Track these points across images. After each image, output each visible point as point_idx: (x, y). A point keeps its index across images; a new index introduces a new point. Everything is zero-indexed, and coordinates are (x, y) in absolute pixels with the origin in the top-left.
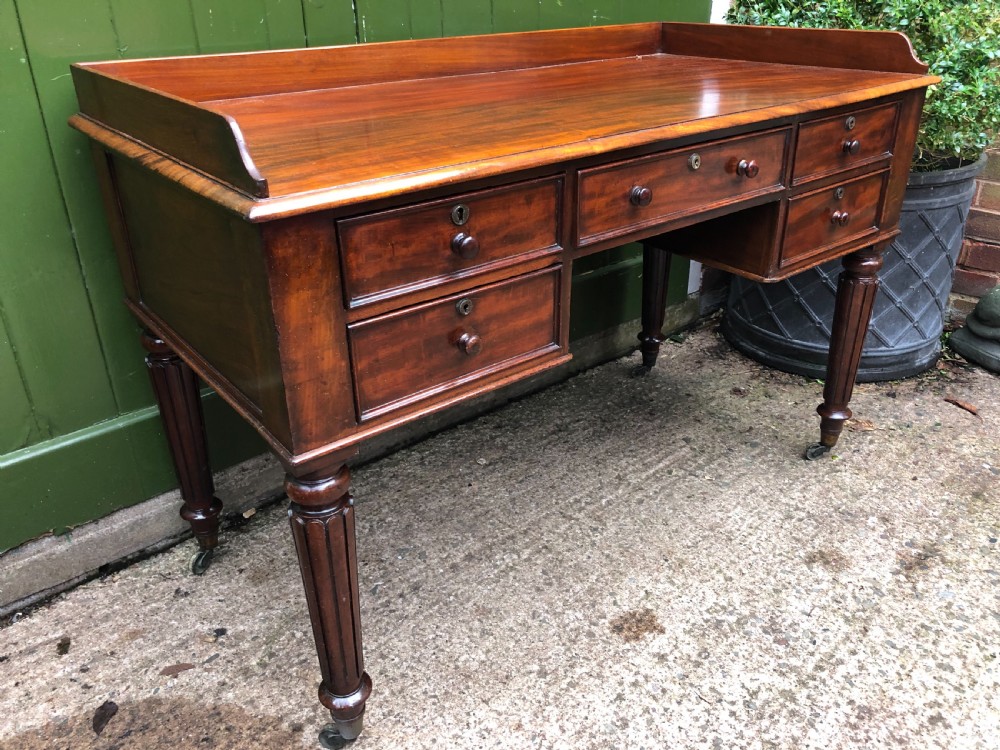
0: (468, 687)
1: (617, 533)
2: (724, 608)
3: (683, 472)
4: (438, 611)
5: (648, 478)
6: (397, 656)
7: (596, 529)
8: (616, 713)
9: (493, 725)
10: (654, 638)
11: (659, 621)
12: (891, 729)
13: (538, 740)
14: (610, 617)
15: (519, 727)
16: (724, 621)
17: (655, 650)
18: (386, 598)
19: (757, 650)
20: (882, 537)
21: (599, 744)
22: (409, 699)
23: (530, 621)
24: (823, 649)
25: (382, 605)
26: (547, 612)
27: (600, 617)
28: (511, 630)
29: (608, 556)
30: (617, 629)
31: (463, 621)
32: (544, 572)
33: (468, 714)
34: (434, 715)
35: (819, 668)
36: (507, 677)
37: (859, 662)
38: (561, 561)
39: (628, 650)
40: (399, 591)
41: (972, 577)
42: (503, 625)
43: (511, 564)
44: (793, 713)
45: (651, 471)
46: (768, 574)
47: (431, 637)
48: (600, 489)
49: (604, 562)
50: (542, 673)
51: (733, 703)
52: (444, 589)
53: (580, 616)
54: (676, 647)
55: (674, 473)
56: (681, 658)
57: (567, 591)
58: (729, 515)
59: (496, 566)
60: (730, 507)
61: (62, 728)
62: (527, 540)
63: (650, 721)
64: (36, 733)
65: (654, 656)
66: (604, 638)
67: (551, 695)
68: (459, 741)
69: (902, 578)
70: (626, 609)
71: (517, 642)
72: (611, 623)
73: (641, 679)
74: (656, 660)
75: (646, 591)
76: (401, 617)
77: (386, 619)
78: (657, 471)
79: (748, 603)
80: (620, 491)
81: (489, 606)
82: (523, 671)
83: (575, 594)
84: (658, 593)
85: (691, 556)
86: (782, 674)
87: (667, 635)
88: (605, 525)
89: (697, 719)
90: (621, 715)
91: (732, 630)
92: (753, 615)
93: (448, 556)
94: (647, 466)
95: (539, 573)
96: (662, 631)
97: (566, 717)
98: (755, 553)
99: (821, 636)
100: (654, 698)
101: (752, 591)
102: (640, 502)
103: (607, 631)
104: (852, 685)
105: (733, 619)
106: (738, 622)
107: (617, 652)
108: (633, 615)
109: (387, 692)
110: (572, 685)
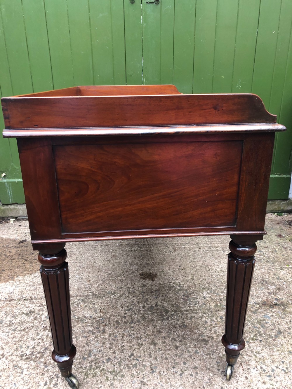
0: (90, 268)
1: (175, 255)
2: (181, 284)
3: (221, 249)
4: (105, 252)
5: (207, 246)
6: (84, 256)
7: (170, 252)
8: (115, 290)
9: (84, 278)
10: (149, 281)
11: (156, 278)
12: (186, 334)
13: (89, 286)
14: (144, 271)
15: (90, 281)
16: (175, 287)
17: (145, 284)
18: (97, 244)
19: (174, 298)
20: (268, 293)
21: (102, 294)
22: (75, 265)
23: (122, 263)
24: (196, 308)
25: (95, 246)
26: (129, 263)
27: (141, 270)
28: (116, 263)
29: (164, 259)
30: (142, 274)
31: (107, 256)
32: (141, 255)
33: (82, 273)
34: (76, 270)
35: (187, 311)
36: (101, 271)
37: (203, 316)
38: (149, 255)
39: (138, 280)
40: (102, 244)
41: (287, 318)
42: (115, 261)
43: (136, 250)
44: (162, 315)
45: (210, 245)
46: (208, 284)
47: (97, 256)
48: (187, 244)
49: (161, 260)
50: (109, 274)
51: (148, 304)
52: (112, 248)
53: (136, 267)
54: (152, 286)
55: (217, 249)
56: (149, 288)
57: (141, 261)
58: (219, 265)
59: (132, 249)
60: (222, 263)
61: (14, 240)
62: (148, 247)
63: (120, 296)
64: (10, 239)
65: (143, 285)
66: (136, 275)
67: (105, 279)
68: (74, 277)
69: (258, 306)
70: (151, 271)
71: (113, 266)
72: (142, 273)
73: (132, 287)
74: (142, 286)
75: (162, 271)
76: (95, 249)
77: (92, 248)
78: (212, 246)
79: (189, 287)
80: (192, 246)
81: (118, 256)
82: (106, 271)
83: (143, 262)
84: (165, 272)
85: (189, 269)
86: (173, 306)
87: (153, 282)
88: (174, 252)
89: (133, 302)
90: (116, 292)
91: (174, 290)
92: (186, 290)
93: (123, 242)
94: (211, 243)
95: (140, 255)
96: (153, 281)
97: (102, 285)
98: (212, 277)
99: (200, 305)
100: (129, 293)
101: (195, 285)
102: (195, 251)
103: (139, 274)
104: (191, 319)
105: (179, 288)
106: (179, 290)
107: (134, 279)
108: (150, 273)
109: (73, 261)
110: (112, 280)
